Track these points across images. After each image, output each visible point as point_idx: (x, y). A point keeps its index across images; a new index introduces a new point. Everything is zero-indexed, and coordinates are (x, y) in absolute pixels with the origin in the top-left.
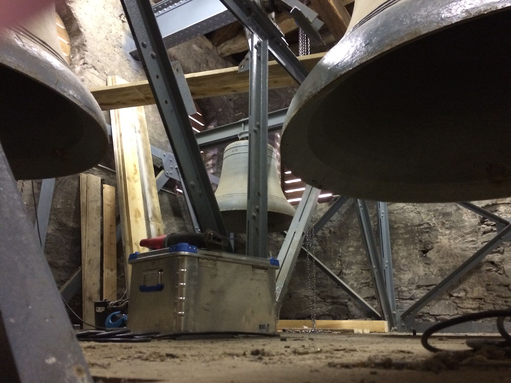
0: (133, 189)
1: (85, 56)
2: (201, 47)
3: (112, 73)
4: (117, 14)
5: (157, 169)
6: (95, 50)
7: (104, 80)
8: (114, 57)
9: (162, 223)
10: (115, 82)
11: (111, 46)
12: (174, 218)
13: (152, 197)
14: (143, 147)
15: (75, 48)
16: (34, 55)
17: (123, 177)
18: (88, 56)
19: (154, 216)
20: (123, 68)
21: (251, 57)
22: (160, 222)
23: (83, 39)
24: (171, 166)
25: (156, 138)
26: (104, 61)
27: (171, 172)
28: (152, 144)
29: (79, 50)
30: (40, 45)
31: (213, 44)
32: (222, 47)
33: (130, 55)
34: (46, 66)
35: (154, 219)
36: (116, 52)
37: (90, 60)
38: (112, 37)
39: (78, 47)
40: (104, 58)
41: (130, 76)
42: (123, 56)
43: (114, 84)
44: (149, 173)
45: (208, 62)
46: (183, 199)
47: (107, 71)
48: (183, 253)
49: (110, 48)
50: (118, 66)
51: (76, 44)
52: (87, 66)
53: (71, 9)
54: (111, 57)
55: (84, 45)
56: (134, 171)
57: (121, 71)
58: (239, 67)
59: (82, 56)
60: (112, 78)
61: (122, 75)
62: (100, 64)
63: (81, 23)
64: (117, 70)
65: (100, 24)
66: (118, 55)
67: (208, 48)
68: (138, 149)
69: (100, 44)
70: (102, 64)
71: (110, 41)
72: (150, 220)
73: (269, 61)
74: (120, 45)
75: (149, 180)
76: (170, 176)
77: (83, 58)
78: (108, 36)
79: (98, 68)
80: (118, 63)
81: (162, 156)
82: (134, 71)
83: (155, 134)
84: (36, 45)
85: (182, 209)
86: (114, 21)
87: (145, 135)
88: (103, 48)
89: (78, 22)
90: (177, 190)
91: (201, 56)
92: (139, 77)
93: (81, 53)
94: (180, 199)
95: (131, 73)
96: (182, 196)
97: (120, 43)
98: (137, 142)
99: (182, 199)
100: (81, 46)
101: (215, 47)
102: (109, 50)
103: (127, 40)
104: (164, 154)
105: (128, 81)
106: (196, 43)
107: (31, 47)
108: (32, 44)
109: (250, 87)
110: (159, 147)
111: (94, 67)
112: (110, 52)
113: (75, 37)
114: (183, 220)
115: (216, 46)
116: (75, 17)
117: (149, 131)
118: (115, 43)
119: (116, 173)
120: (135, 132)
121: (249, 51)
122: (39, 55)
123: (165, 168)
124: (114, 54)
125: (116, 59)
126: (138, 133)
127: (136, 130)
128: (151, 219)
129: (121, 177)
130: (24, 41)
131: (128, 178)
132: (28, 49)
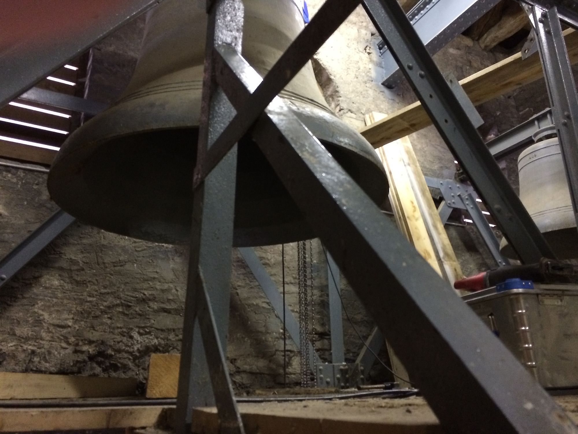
0: (416, 228)
1: (340, 102)
2: (458, 49)
3: (369, 111)
4: (362, 49)
5: (437, 201)
6: (348, 93)
7: (362, 121)
8: (367, 93)
9: (457, 261)
10: (374, 119)
11: (362, 83)
12: (468, 254)
13: (439, 234)
14: (417, 180)
15: (328, 97)
16: (309, 115)
17: (402, 217)
18: (342, 101)
19: (446, 254)
20: (378, 102)
21: (537, 35)
22: (454, 261)
23: (335, 86)
24: (452, 194)
25: (428, 166)
26: (359, 101)
27: (453, 201)
28: (425, 175)
29: (333, 98)
30: (310, 104)
31: (473, 39)
32: (486, 38)
33: (382, 86)
34: (320, 122)
35: (446, 258)
36: (368, 87)
37: (345, 105)
38: (361, 73)
39: (331, 96)
40: (358, 97)
41: (387, 108)
42: (376, 90)
43: (373, 122)
44: (430, 207)
45: (470, 62)
46: (475, 230)
47: (363, 110)
48: (515, 290)
49: (362, 86)
50: (373, 101)
51: (329, 93)
52: (343, 112)
53: (319, 61)
54: (364, 94)
55: (337, 92)
56: (413, 209)
57: (377, 106)
58: (522, 53)
59: (337, 103)
60: (370, 115)
61: (379, 110)
62: (355, 105)
63: (330, 71)
64: (373, 106)
65: (348, 65)
66: (370, 90)
67: (468, 46)
68: (412, 183)
69: (352, 85)
70: (357, 104)
71: (360, 78)
72: (443, 260)
73: (563, 31)
74: (370, 79)
75: (431, 215)
76: (454, 206)
77: (338, 105)
78: (357, 74)
79: (353, 110)
80: (372, 99)
81: (439, 185)
82: (390, 100)
83: (425, 163)
84: (307, 105)
85: (476, 242)
86: (360, 57)
87: (416, 166)
88: (355, 89)
89: (327, 71)
90: (464, 220)
91: (462, 58)
92: (397, 105)
93: (335, 100)
94: (471, 230)
95: (387, 104)
96: (473, 227)
97: (371, 77)
98: (409, 176)
99: (473, 229)
100: (334, 93)
101: (476, 42)
102: (361, 88)
103: (376, 72)
104: (441, 182)
105: (385, 113)
106: (452, 46)
107: (304, 108)
108: (304, 105)
109: (544, 72)
110: (433, 176)
111: (350, 110)
112: (362, 90)
113: (327, 87)
114: (480, 254)
115: (478, 40)
116: (323, 67)
117: (418, 160)
118: (366, 79)
119: (393, 215)
120: (405, 165)
121: (532, 29)
122: (312, 113)
123: (445, 197)
124: (367, 91)
125: (370, 95)
126: (408, 167)
127: (406, 164)
128: (444, 258)
129: (400, 218)
130: (297, 105)
131: (408, 217)
132: (302, 111)
